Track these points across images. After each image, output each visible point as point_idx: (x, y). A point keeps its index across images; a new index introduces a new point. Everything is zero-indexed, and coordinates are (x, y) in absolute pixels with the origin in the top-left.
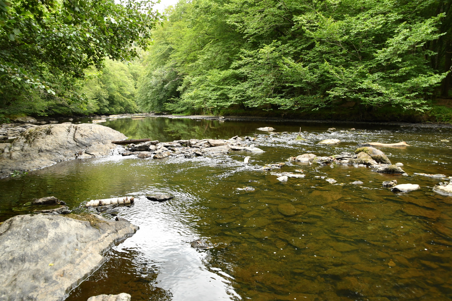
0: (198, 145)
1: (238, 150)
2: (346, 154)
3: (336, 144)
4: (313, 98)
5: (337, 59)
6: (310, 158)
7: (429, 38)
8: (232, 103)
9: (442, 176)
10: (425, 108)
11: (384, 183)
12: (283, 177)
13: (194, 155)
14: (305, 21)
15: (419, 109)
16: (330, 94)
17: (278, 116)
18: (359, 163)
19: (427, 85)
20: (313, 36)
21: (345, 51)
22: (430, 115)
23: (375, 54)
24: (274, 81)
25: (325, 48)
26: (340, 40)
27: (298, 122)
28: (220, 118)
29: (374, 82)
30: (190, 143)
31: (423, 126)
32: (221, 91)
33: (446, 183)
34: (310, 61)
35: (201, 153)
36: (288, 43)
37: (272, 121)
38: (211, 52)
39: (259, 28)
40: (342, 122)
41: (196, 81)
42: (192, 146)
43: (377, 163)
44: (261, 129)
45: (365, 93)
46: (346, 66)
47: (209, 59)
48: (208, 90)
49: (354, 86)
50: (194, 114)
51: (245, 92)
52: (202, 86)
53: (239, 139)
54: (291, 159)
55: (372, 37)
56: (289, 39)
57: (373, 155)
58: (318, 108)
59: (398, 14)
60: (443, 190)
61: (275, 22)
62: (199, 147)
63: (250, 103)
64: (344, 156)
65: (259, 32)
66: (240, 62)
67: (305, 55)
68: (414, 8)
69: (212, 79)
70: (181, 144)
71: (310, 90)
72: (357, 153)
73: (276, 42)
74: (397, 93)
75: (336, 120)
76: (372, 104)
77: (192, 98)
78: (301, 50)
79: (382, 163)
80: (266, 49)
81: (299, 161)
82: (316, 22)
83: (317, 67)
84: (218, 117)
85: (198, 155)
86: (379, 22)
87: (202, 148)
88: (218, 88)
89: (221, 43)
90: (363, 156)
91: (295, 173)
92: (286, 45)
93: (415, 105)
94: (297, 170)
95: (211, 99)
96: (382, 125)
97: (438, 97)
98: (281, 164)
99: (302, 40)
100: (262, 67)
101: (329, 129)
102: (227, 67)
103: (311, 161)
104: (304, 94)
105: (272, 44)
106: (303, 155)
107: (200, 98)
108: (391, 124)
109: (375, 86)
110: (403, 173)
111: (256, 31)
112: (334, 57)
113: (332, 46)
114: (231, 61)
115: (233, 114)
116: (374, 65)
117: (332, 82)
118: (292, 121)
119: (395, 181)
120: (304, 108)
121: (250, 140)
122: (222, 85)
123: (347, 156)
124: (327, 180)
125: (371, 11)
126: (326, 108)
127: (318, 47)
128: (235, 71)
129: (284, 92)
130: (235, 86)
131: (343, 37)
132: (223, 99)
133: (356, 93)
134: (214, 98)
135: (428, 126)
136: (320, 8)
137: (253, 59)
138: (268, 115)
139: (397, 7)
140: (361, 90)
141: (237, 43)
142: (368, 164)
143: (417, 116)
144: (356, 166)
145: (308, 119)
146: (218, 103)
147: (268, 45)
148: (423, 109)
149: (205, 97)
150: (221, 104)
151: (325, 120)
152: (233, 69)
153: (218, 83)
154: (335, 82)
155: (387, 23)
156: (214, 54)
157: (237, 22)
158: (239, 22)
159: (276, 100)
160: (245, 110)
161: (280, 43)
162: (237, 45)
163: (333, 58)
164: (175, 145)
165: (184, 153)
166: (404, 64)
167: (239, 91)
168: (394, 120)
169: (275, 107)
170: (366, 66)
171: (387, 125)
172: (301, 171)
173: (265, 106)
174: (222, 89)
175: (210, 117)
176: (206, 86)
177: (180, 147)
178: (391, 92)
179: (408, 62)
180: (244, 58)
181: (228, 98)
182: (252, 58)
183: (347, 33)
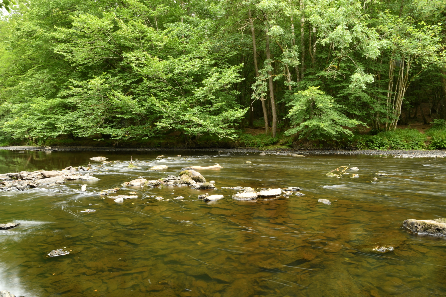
0: (30, 177)
1: (73, 180)
2: (171, 177)
3: (164, 169)
4: (143, 128)
5: (163, 94)
6: (141, 183)
7: (234, 81)
8: (61, 133)
9: (240, 188)
10: (235, 136)
11: (199, 196)
12: (119, 199)
13: (28, 187)
14: (133, 59)
15: (230, 137)
16: (158, 126)
17: (110, 145)
18: (182, 184)
19: (235, 118)
20: (141, 73)
21: (170, 87)
22: (241, 142)
23: (194, 92)
24: (104, 112)
25: (152, 84)
26: (165, 77)
27: (130, 151)
28: (47, 149)
29: (194, 114)
30: (20, 175)
31: (236, 151)
32: (48, 121)
33: (241, 192)
34: (139, 95)
35: (35, 185)
36: (117, 76)
37: (103, 150)
38: (36, 79)
39: (88, 59)
40: (170, 150)
41: (18, 108)
42: (24, 178)
43: (195, 182)
44: (93, 159)
45: (188, 124)
46: (171, 100)
47: (33, 86)
48: (33, 119)
49: (178, 118)
50: (13, 144)
51: (74, 122)
52: (25, 114)
53: (73, 169)
54: (125, 184)
55: (192, 77)
56: (120, 72)
57: (192, 176)
58: (147, 138)
59: (211, 60)
60: (238, 197)
61: (105, 54)
62: (31, 180)
63: (80, 133)
64: (170, 179)
65: (89, 62)
66: (70, 92)
67: (133, 88)
68: (223, 56)
69: (37, 108)
70: (10, 177)
71: (140, 120)
72: (180, 176)
73: (106, 74)
74: (212, 125)
75: (164, 148)
76: (193, 133)
77: (12, 127)
78: (131, 84)
79: (200, 182)
80: (96, 81)
81: (132, 185)
82: (143, 60)
83: (145, 100)
84: (44, 148)
85: (32, 187)
86: (197, 65)
87: (35, 180)
88: (44, 117)
89: (47, 70)
90: (185, 177)
91: (129, 195)
92: (116, 78)
93: (227, 134)
94: (130, 193)
95: (35, 128)
96: (204, 151)
97: (246, 127)
98: (116, 189)
99: (131, 74)
100: (92, 97)
101: (158, 156)
102: (54, 96)
103: (143, 184)
104: (134, 124)
105: (102, 76)
106: (135, 180)
107: (23, 127)
108: (211, 150)
109: (195, 119)
110: (214, 188)
111: (86, 62)
112: (161, 91)
113: (158, 82)
114: (58, 90)
115: (61, 144)
116: (195, 100)
117: (159, 115)
118: (124, 150)
119: (207, 194)
120: (134, 137)
121: (84, 170)
122: (48, 114)
123: (172, 178)
124: (156, 198)
125: (190, 55)
126: (155, 138)
127: (146, 83)
128: (63, 100)
129: (114, 122)
130: (64, 115)
131: (167, 74)
132: (50, 129)
133: (180, 124)
134: (39, 127)
135: (239, 151)
136: (147, 47)
137: (83, 90)
138: (99, 145)
139: (211, 54)
140: (184, 122)
141: (65, 72)
142: (189, 184)
143: (232, 143)
144: (180, 186)
145: (139, 148)
146: (44, 132)
147: (98, 77)
148: (233, 137)
149: (29, 126)
150: (48, 134)
151: (155, 148)
152: (61, 98)
153: (44, 112)
154: (161, 114)
155: (203, 66)
156: (39, 81)
157: (66, 52)
158: (68, 52)
159: (108, 130)
160: (74, 140)
161: (109, 75)
162: (64, 74)
163: (160, 93)
164: (3, 179)
165: (15, 186)
166: (217, 101)
167: (68, 121)
168: (214, 146)
169: (107, 136)
170: (188, 101)
171: (208, 151)
172: (134, 193)
173: (96, 136)
174: (49, 118)
175: (34, 148)
176: (29, 114)
177: (9, 180)
178: (208, 124)
179: (220, 99)
180: (74, 88)
181: (55, 128)
182: (81, 89)
183: (171, 71)
